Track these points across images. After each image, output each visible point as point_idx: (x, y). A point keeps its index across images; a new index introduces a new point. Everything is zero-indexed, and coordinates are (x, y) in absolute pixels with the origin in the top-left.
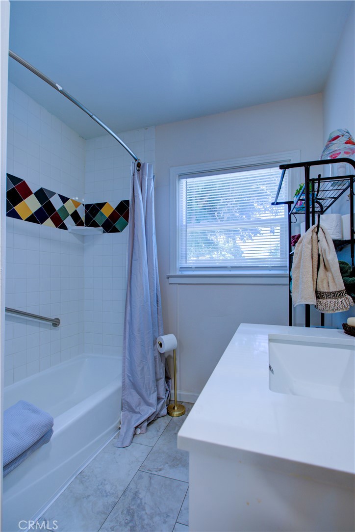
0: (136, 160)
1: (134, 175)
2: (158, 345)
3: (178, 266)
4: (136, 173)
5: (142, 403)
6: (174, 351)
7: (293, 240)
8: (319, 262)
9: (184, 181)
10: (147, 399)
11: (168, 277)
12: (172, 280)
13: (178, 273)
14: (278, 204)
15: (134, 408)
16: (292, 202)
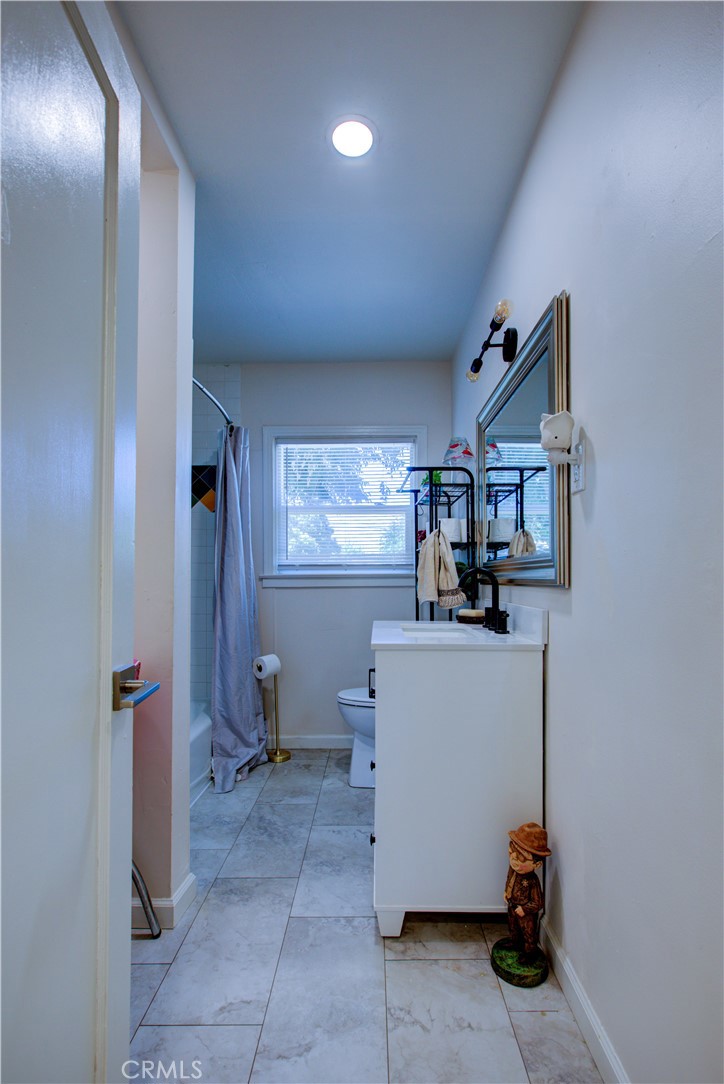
0: (228, 422)
1: (226, 443)
2: (255, 668)
3: (276, 562)
4: (228, 440)
5: (239, 743)
6: (275, 676)
7: (420, 536)
8: (440, 563)
9: (282, 447)
10: (246, 737)
11: (261, 579)
12: (266, 583)
13: (276, 573)
14: (403, 491)
15: (230, 750)
16: (419, 491)
